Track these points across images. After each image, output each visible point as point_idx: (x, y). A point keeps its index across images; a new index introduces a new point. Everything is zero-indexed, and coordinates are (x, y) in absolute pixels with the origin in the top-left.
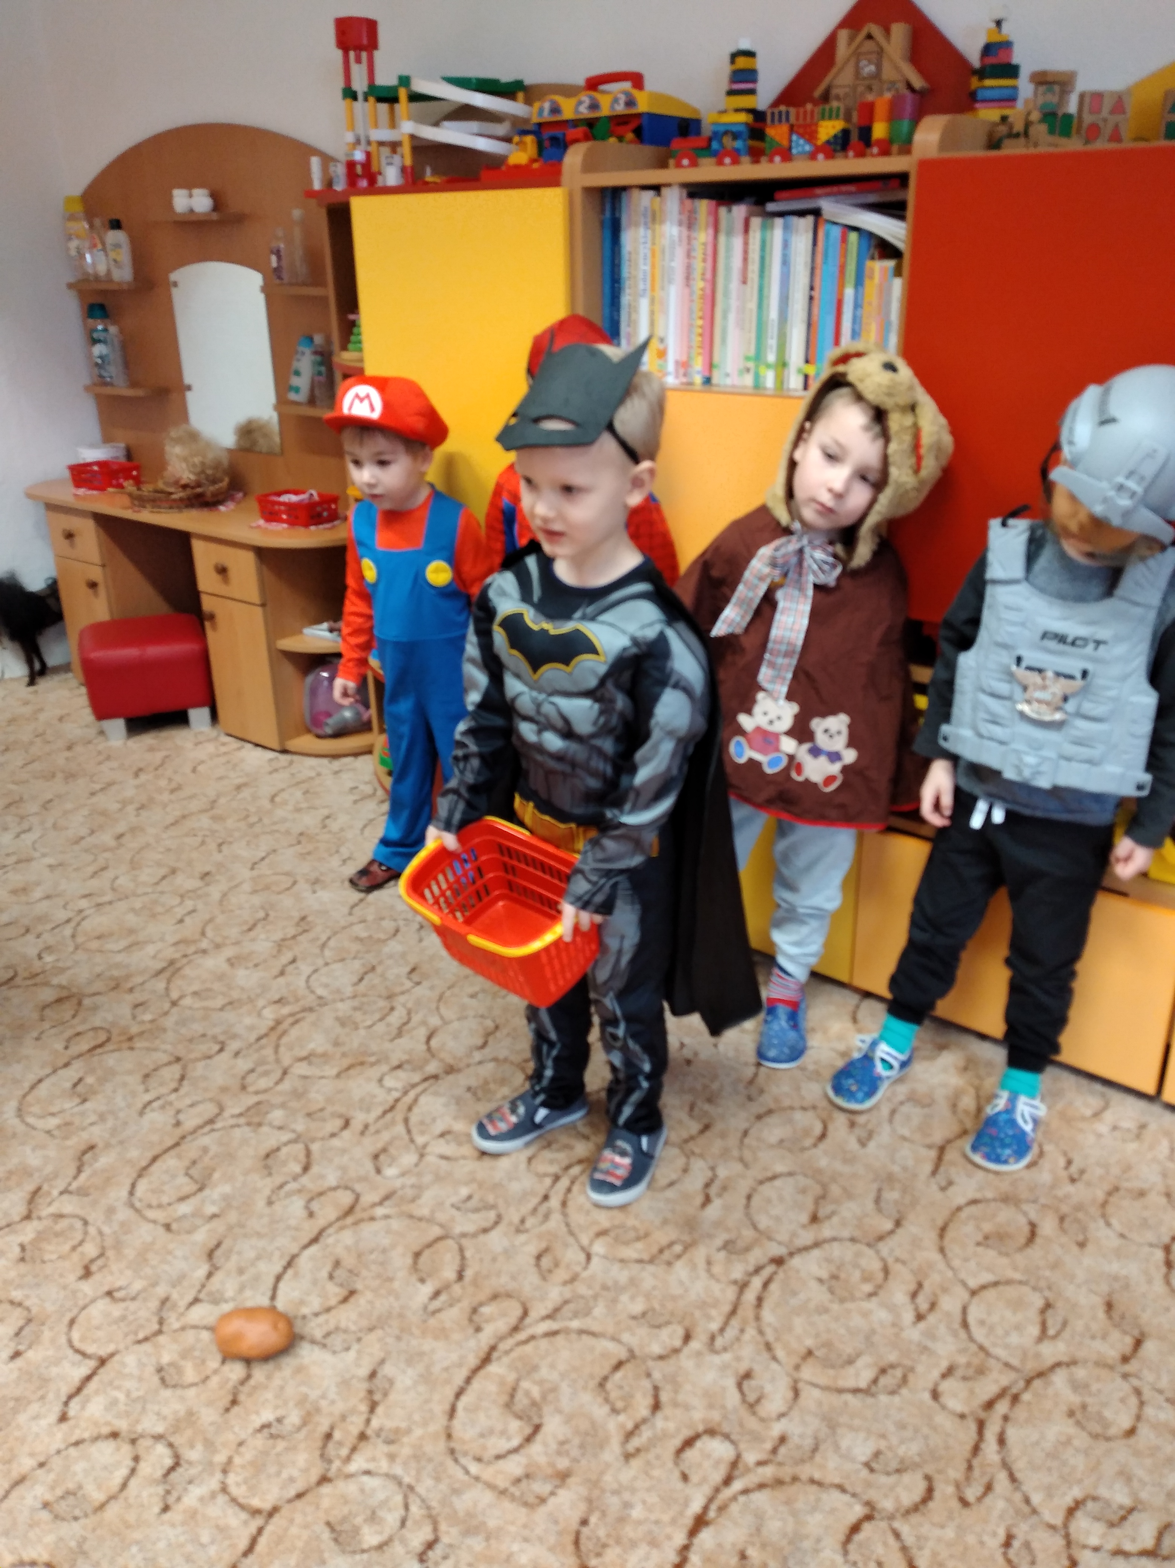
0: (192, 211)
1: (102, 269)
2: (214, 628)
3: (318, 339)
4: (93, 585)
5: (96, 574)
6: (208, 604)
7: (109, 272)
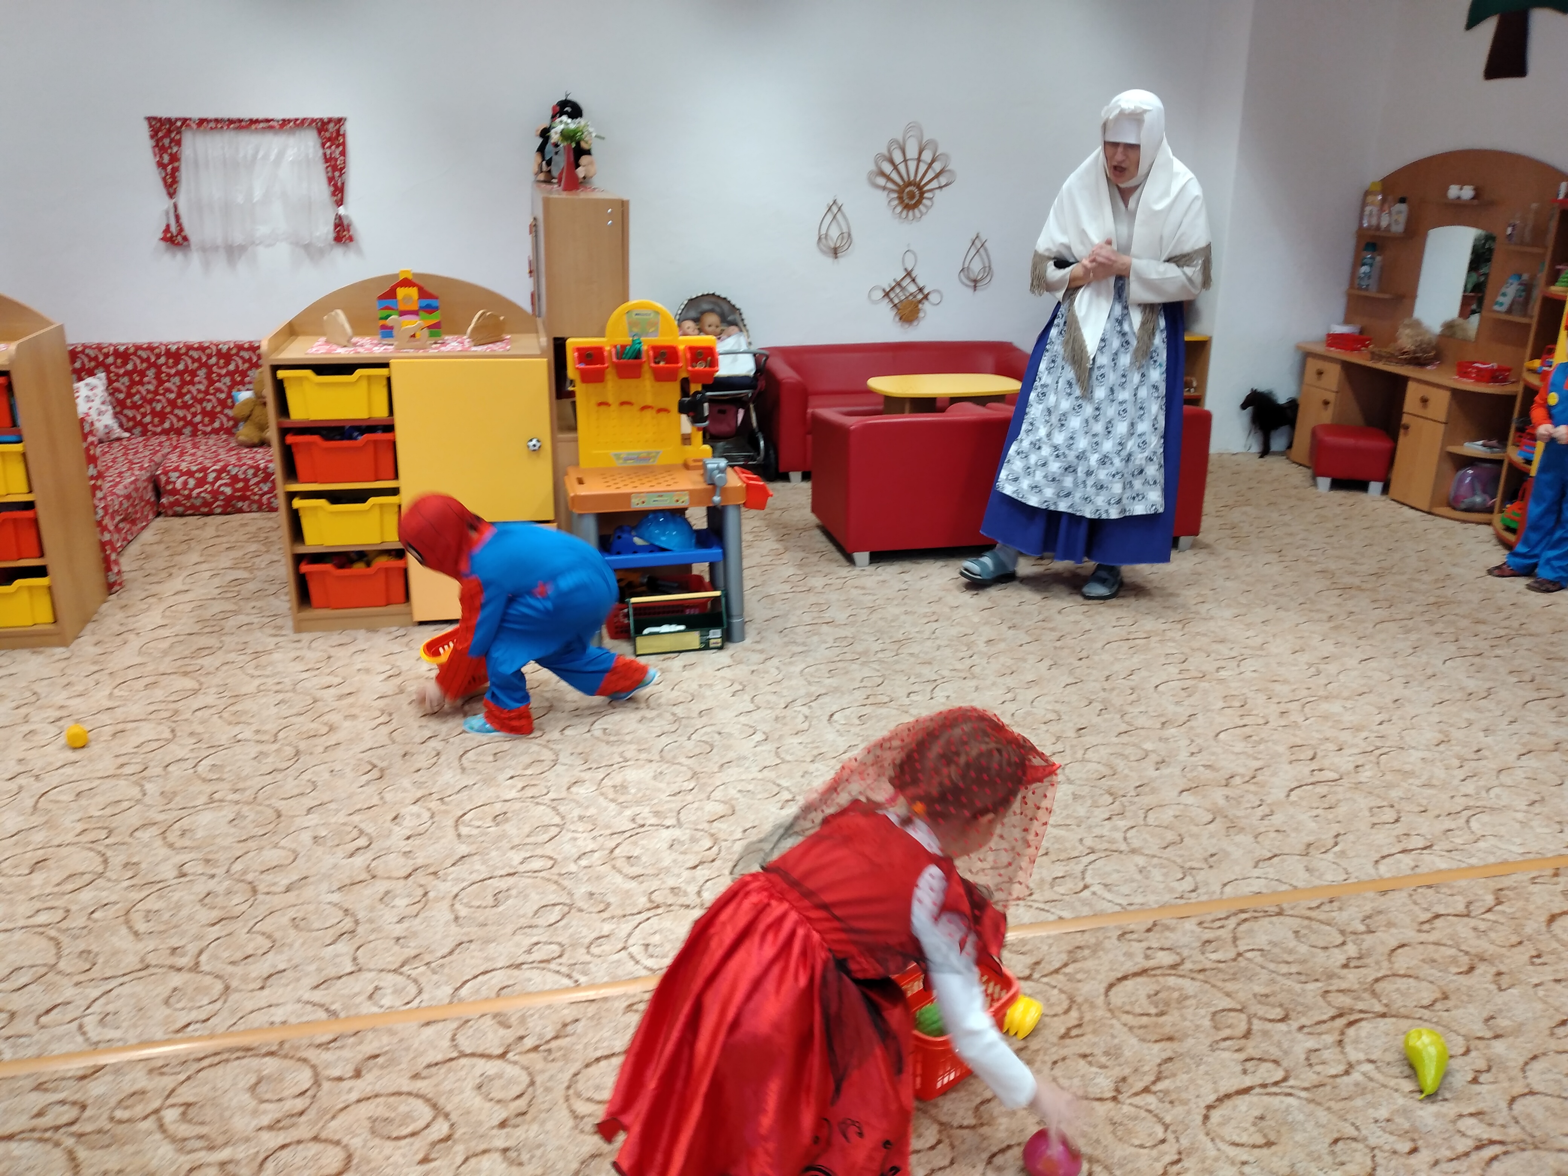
0: (1459, 198)
1: (1384, 223)
2: (1406, 434)
3: (1525, 277)
4: (1326, 403)
5: (1331, 397)
6: (1406, 419)
7: (1389, 225)
